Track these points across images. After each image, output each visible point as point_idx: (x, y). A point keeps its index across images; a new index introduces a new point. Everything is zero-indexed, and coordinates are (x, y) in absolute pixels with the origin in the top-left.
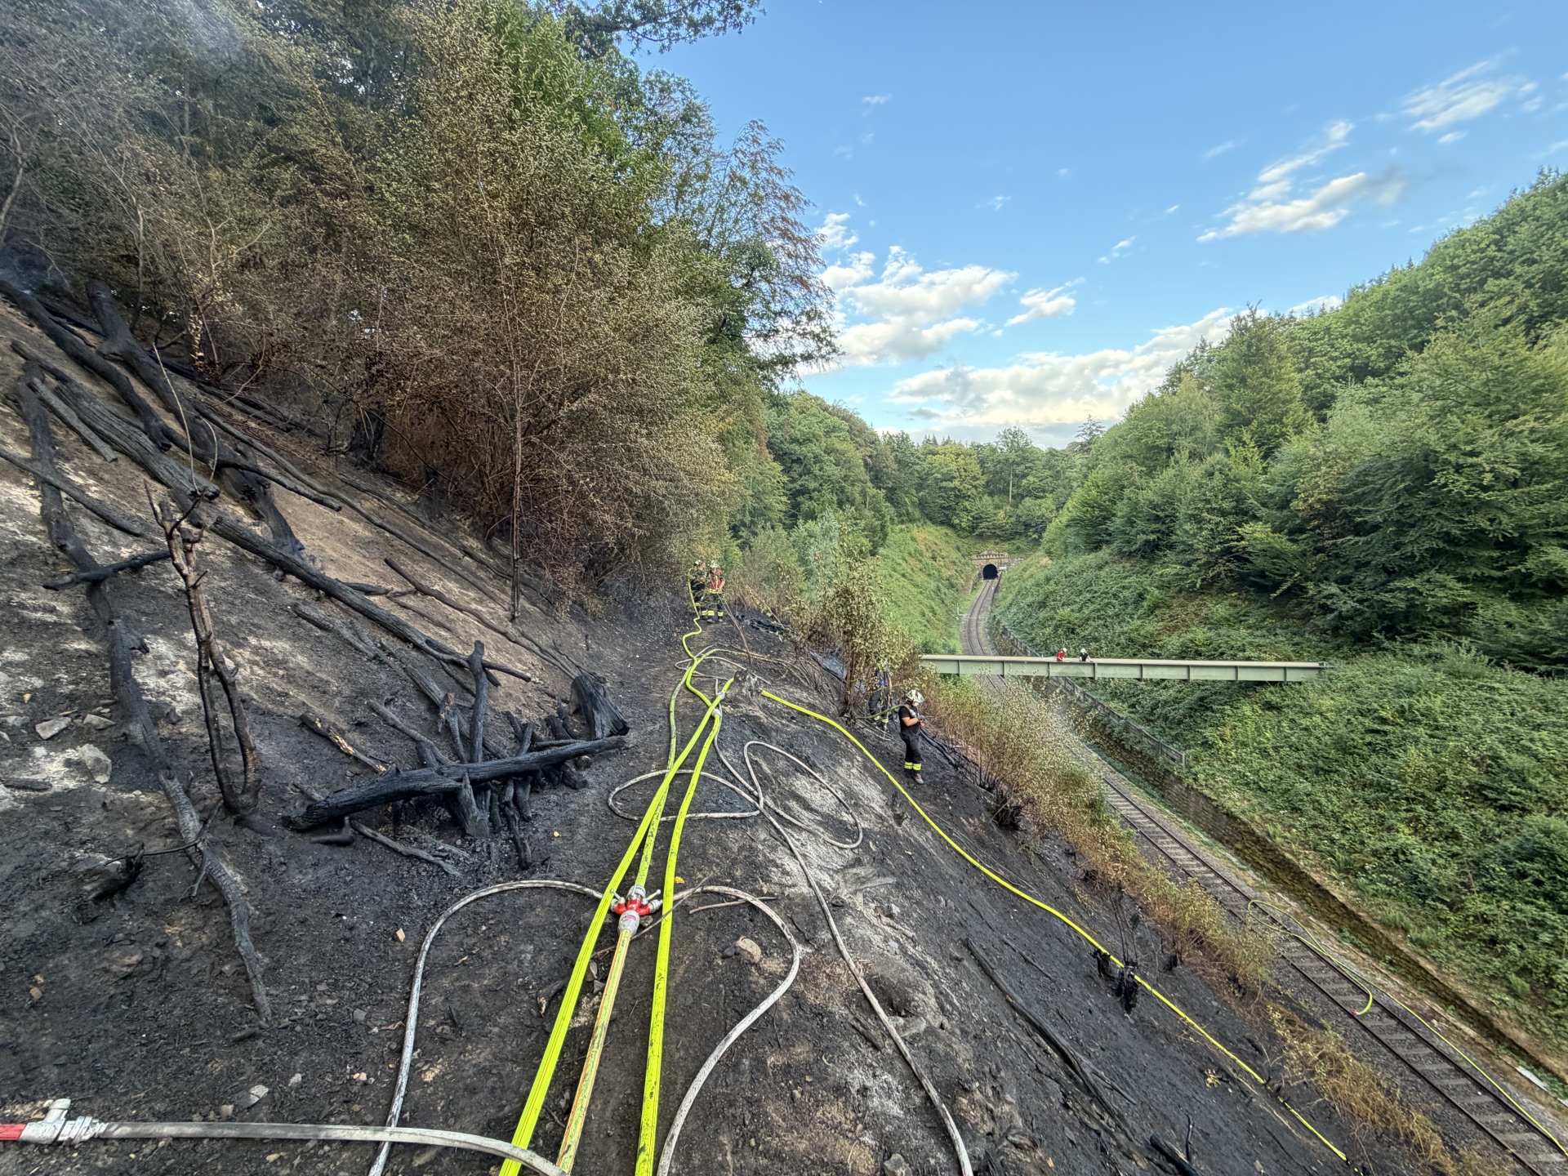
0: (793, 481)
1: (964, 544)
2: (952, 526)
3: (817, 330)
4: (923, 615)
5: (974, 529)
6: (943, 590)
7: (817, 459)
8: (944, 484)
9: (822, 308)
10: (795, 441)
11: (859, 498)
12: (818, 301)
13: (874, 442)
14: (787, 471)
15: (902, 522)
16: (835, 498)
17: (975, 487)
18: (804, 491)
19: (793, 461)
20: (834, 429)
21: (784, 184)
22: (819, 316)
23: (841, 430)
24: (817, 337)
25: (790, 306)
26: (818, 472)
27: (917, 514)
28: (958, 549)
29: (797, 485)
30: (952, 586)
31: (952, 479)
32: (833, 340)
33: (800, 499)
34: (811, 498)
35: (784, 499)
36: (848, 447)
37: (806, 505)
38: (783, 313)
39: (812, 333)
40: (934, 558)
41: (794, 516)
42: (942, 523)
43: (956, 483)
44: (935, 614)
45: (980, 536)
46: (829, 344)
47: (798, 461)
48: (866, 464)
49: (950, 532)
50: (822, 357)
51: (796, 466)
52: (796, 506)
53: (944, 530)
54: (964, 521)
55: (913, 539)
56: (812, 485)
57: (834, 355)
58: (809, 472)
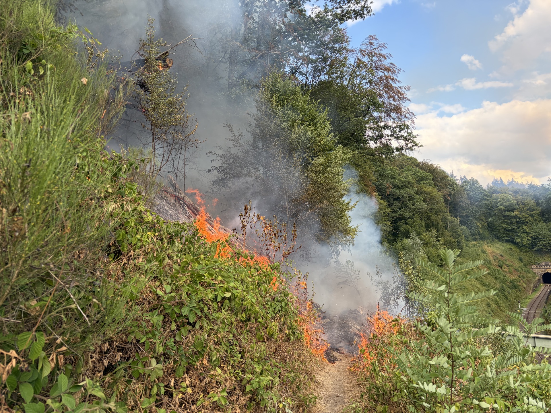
0: (394, 212)
1: (526, 257)
2: (516, 244)
3: (405, 135)
4: (489, 306)
5: (533, 246)
6: (507, 289)
7: (411, 198)
8: (507, 213)
9: (408, 122)
10: (395, 186)
11: (441, 224)
12: (406, 119)
13: (452, 185)
14: (390, 205)
15: (475, 240)
16: (423, 223)
17: (532, 216)
18: (401, 218)
19: (395, 199)
20: (422, 179)
21: (386, 63)
22: (407, 127)
23: (427, 179)
24: (405, 139)
25: (390, 123)
26: (412, 207)
27: (487, 234)
28: (521, 260)
29: (397, 215)
30: (514, 287)
31: (513, 210)
32: (415, 139)
33: (399, 223)
34: (406, 223)
35: (388, 223)
36: (432, 190)
37: (403, 228)
38: (386, 127)
39: (402, 136)
40: (500, 266)
41: (395, 235)
42: (507, 241)
43: (517, 213)
44: (499, 306)
45: (539, 251)
46: (412, 142)
47: (398, 199)
48: (446, 201)
49: (513, 248)
50: (409, 149)
51: (396, 203)
52: (396, 228)
53: (508, 246)
54: (525, 240)
55: (484, 252)
56: (408, 214)
57: (415, 147)
58: (406, 206)
